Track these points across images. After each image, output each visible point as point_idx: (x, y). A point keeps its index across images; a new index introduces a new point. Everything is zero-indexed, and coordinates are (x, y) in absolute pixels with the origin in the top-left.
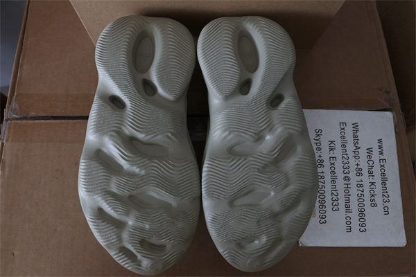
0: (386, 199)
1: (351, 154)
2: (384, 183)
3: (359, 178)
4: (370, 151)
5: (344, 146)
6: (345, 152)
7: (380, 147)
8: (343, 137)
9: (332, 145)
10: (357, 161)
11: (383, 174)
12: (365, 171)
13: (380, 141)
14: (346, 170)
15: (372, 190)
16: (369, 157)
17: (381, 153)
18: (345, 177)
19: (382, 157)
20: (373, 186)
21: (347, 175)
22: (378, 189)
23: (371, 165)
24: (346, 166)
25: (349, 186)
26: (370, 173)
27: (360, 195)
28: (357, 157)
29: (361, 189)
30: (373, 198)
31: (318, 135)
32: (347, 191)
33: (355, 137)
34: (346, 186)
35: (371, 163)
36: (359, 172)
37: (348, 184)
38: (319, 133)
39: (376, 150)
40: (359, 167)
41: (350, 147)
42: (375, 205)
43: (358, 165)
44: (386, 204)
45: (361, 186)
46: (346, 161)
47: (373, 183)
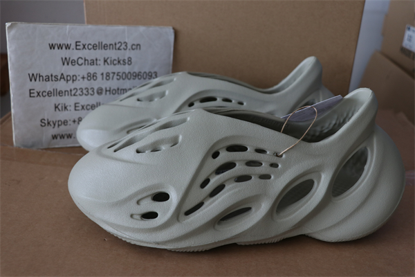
0: (123, 46)
1: (71, 85)
2: (105, 47)
3: (99, 77)
4: (66, 61)
5: (60, 93)
6: (69, 93)
7: (60, 47)
8: (49, 94)
9: (60, 107)
10: (78, 78)
11: (95, 47)
12: (92, 69)
13: (52, 47)
14: (90, 92)
15: (112, 63)
16: (73, 62)
17: (68, 47)
18: (98, 93)
19: (73, 46)
20: (109, 61)
21: (95, 91)
22: (112, 54)
23: (83, 61)
24: (85, 92)
25: (108, 89)
26: (93, 62)
27: (118, 77)
28: (74, 78)
29: (111, 75)
30: (121, 62)
31: (49, 123)
32: (114, 92)
33: (48, 79)
34: (108, 93)
35: (81, 61)
36: (92, 77)
37: (106, 91)
38: (46, 122)
39: (64, 53)
40: (86, 76)
41: (61, 85)
42: (130, 60)
43: (83, 78)
44: (129, 46)
45: (108, 74)
46: (79, 92)
47: (105, 61)
